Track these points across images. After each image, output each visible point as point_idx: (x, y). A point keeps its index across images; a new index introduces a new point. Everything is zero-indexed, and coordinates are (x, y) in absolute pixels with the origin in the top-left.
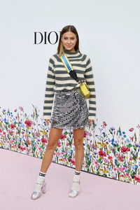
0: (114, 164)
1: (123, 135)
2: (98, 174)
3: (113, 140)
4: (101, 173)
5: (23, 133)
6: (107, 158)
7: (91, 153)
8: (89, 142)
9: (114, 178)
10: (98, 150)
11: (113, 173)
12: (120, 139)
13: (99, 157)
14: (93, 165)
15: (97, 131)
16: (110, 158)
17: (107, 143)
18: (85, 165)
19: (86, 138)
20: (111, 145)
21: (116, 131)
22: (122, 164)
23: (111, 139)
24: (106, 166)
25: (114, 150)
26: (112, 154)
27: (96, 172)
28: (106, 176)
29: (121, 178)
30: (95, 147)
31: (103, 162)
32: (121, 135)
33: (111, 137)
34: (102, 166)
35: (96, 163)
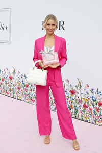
0: (93, 113)
1: (100, 94)
2: (82, 120)
3: (93, 97)
4: (84, 119)
5: (34, 90)
6: (88, 109)
7: (78, 106)
8: (77, 98)
9: (92, 123)
10: (83, 104)
11: (92, 119)
12: (98, 97)
13: (83, 109)
14: (79, 113)
15: (82, 91)
16: (90, 109)
17: (89, 99)
18: (74, 113)
19: (75, 95)
20: (92, 101)
21: (95, 91)
22: (98, 113)
23: (92, 97)
24: (88, 115)
25: (93, 104)
26: (92, 107)
27: (81, 118)
28: (87, 122)
29: (98, 123)
30: (80, 101)
31: (86, 112)
32: (98, 93)
33: (91, 95)
34: (85, 114)
35: (81, 112)
